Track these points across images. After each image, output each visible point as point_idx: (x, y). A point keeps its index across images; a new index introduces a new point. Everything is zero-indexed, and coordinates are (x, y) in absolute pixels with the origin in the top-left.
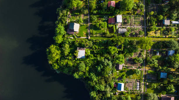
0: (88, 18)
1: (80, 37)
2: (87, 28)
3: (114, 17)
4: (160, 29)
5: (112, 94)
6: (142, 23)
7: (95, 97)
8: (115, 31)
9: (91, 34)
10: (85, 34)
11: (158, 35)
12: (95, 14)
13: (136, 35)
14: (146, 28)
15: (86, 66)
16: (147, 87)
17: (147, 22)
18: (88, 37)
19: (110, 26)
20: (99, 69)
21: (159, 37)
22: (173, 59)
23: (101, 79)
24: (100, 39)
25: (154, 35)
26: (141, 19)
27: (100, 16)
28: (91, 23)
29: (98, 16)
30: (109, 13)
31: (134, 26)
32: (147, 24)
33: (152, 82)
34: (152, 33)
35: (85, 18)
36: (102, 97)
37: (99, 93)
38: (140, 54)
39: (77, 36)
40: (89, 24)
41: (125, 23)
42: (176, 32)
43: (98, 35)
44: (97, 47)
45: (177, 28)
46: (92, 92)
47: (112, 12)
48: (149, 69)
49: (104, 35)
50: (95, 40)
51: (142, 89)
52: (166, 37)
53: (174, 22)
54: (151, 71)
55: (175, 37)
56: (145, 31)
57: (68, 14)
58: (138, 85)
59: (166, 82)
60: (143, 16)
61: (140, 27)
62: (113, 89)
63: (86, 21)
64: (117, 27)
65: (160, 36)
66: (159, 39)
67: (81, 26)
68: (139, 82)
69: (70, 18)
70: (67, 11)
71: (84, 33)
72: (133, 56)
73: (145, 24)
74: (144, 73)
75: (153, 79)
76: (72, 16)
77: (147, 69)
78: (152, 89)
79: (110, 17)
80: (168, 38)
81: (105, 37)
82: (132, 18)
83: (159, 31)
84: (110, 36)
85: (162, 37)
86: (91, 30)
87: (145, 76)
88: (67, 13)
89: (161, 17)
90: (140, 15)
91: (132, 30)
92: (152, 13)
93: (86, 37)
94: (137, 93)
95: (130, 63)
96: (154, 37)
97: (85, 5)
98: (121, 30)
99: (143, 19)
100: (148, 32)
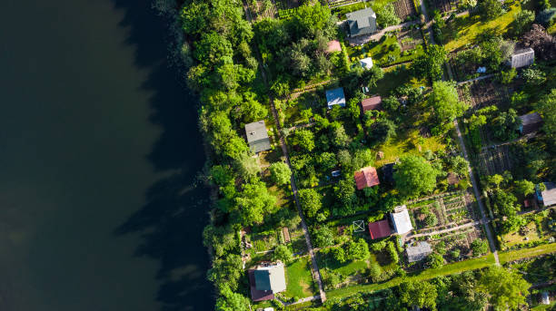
0: (303, 237)
1: (293, 300)
2: (308, 267)
3: (382, 216)
6: (473, 211)
8: (396, 257)
9: (326, 283)
10: (308, 286)
11: (532, 236)
12: (324, 223)
13: (467, 252)
14: (490, 224)
17: (489, 206)
18: (319, 294)
19: (378, 246)
21: (535, 245)
25: (518, 239)
26: (466, 198)
27: (341, 222)
28: (316, 250)
29: (333, 223)
30: (366, 208)
31: (449, 227)
32: (488, 212)
34: (510, 238)
35: (295, 237)
39: (283, 302)
40: (311, 254)
41: (420, 224)
43: (347, 282)
47: (373, 204)
50: (344, 300)
56: (489, 234)
57: (241, 237)
60: (469, 189)
61: (469, 225)
63: (299, 247)
64: (401, 242)
65: (537, 239)
66: (539, 251)
67: (288, 265)
69: (250, 248)
70: (236, 230)
71: (304, 284)
73: (483, 212)
76: (252, 239)
79: (371, 220)
81: (371, 283)
82: (440, 204)
83: (533, 226)
84: (386, 277)
85: (544, 243)
86: (322, 271)
88: (236, 237)
89: (530, 186)
90: (459, 188)
91: (447, 241)
92: (498, 179)
93: (312, 298)
96: (519, 247)
97: (285, 198)
98: (414, 252)
99: (471, 198)
100: (499, 238)
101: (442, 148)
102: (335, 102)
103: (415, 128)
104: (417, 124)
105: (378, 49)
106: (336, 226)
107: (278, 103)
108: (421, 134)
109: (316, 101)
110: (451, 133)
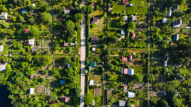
0: (10, 41)
2: (9, 48)
4: (62, 49)
5: (25, 96)
6: (50, 44)
7: (12, 99)
8: (29, 50)
9: (12, 52)
11: (62, 53)
12: (14, 39)
13: (45, 53)
15: (5, 77)
16: (53, 91)
18: (10, 55)
19: (25, 46)
20: (13, 78)
22: (67, 71)
23: (17, 85)
24: (17, 57)
25: (58, 53)
26: (49, 41)
27: (19, 40)
29: (17, 39)
31: (44, 47)
33: (56, 87)
34: (57, 52)
35: (8, 41)
36: (17, 98)
37: (16, 96)
38: (48, 67)
40: (11, 45)
41: (37, 44)
42: (74, 51)
43: (17, 53)
44: (15, 62)
45: (75, 48)
46: (10, 95)
48: (54, 78)
49: (21, 53)
51: (49, 93)
52: (66, 55)
53: (71, 44)
54: (55, 79)
55: (73, 54)
56: (52, 50)
58: (46, 89)
59: (63, 87)
60: (50, 39)
61: (48, 47)
62: (26, 93)
63: (8, 43)
64: (32, 48)
66: (62, 56)
67: (5, 47)
68: (47, 87)
71: (7, 52)
72: (43, 68)
74: (50, 81)
75: (57, 85)
77: (52, 78)
78: (56, 92)
79: (25, 40)
80: (68, 55)
81: (22, 55)
82: (43, 41)
83: (62, 51)
84: (25, 54)
86: (12, 50)
87: (51, 83)
91: (42, 50)
92: (55, 37)
93: (8, 55)
94: (44, 95)
95: (40, 74)
96: (58, 55)
98: (33, 50)
99: (51, 41)
100: (54, 51)
101: (47, 29)
102: (24, 12)
103: (42, 23)
104: (43, 22)
105: (38, 3)
106: (18, 40)
107: (10, 9)
108: (43, 24)
109: (20, 11)
110: (50, 26)
